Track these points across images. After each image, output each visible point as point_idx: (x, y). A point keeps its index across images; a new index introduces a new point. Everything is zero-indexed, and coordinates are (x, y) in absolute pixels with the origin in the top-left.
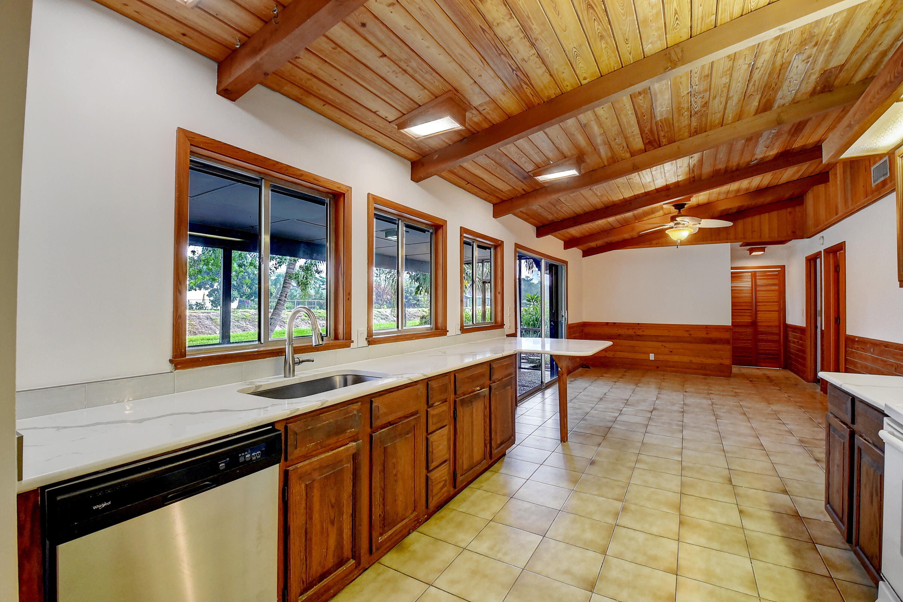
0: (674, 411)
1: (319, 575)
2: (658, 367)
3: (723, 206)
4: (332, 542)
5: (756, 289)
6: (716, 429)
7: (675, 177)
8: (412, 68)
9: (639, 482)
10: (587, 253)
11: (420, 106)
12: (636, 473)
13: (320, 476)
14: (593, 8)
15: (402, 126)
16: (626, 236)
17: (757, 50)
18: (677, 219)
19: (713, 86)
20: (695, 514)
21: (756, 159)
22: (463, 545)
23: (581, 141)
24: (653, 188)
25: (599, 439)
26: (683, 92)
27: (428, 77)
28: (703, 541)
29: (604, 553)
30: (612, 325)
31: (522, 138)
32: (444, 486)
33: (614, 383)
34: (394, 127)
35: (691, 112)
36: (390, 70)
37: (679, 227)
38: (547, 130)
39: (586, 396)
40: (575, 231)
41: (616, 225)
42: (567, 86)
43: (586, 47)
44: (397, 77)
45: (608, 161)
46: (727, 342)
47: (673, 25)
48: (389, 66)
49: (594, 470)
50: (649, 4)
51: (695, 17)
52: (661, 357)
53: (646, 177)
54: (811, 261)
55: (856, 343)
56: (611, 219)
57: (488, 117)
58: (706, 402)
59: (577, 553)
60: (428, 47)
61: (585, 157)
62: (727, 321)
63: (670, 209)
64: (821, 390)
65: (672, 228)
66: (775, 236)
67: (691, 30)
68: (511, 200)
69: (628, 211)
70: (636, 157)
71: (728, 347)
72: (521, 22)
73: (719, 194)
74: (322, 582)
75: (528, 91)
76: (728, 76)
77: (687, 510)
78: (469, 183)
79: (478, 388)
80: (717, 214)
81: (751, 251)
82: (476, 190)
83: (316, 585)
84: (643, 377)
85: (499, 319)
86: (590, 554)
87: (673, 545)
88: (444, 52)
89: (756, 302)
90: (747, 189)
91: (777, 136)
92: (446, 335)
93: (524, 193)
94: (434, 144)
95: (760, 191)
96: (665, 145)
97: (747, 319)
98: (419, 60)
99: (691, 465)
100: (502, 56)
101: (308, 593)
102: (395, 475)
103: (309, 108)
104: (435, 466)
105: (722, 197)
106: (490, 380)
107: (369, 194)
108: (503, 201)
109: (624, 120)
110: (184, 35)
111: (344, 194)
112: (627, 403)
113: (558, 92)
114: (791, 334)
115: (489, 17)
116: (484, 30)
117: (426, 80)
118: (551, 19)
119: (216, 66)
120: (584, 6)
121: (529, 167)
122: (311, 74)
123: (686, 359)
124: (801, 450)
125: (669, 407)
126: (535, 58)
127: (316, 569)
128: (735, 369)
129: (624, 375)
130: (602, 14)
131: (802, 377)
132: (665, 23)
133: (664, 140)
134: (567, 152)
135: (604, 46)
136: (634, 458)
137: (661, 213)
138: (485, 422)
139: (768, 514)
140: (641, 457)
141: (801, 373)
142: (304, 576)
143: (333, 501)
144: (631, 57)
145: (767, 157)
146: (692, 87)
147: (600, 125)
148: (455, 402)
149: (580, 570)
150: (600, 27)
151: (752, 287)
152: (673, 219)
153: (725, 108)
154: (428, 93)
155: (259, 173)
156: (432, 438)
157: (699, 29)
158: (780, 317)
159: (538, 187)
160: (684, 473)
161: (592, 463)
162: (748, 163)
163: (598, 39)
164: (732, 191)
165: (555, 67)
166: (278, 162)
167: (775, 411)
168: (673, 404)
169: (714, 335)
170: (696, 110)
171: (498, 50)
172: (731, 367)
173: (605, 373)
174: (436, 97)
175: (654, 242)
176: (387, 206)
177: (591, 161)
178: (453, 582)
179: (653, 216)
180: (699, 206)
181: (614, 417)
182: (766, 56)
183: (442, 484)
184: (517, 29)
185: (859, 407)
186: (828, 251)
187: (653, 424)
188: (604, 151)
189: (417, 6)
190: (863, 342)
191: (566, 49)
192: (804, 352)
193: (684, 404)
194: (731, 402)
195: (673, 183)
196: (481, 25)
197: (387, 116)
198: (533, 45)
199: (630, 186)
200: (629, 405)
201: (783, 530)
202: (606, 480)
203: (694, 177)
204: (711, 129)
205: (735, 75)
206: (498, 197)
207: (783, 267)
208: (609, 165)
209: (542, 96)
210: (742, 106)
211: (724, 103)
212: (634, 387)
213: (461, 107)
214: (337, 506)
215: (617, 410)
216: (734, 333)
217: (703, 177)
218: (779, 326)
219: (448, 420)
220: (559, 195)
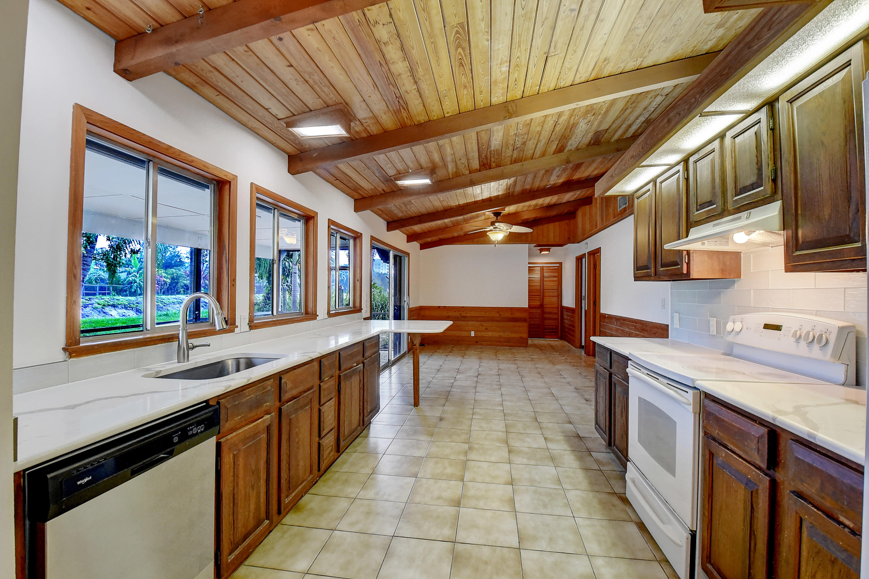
0: (493, 375)
1: (243, 535)
2: (477, 342)
3: (526, 216)
4: (252, 507)
5: (543, 280)
6: (522, 385)
7: (497, 192)
8: (314, 82)
9: (477, 429)
10: (423, 247)
11: (311, 110)
12: (474, 422)
13: (243, 446)
14: (463, 66)
15: (290, 124)
16: (456, 234)
17: (560, 115)
18: (496, 224)
19: (530, 132)
20: (518, 444)
21: (550, 184)
22: (353, 496)
23: (436, 157)
24: (480, 198)
25: (442, 401)
26: (511, 133)
27: (326, 89)
28: (525, 461)
29: (462, 480)
30: (442, 309)
31: (393, 151)
32: (331, 451)
33: (446, 357)
34: (283, 125)
35: (514, 147)
36: (292, 77)
37: (496, 230)
38: (414, 148)
39: (426, 368)
40: (417, 228)
41: (450, 224)
42: (434, 116)
43: (454, 92)
44: (297, 84)
45: (452, 175)
46: (525, 320)
47: (513, 88)
48: (292, 75)
49: (443, 424)
50: (500, 71)
51: (527, 86)
52: (479, 334)
53: (478, 190)
54: (579, 259)
55: (606, 319)
56: (446, 221)
57: (368, 128)
58: (513, 367)
59: (443, 484)
60: (332, 67)
61: (437, 169)
62: (525, 304)
63: (489, 215)
64: (585, 354)
65: (492, 230)
66: (557, 240)
67: (523, 93)
68: (372, 197)
69: (461, 215)
70: (473, 174)
71: (525, 324)
72: (411, 65)
73: (524, 206)
74: (245, 542)
75: (405, 115)
76: (541, 126)
77: (512, 443)
78: (337, 179)
79: (355, 365)
80: (520, 221)
81: (541, 250)
82: (342, 186)
83: (240, 545)
84: (467, 350)
85: (358, 304)
86: (453, 483)
87: (507, 467)
88: (345, 74)
89: (543, 290)
90: (542, 205)
91: (564, 170)
92: (316, 319)
93: (383, 192)
94: (315, 144)
95: (550, 207)
96: (494, 168)
97: (537, 303)
98: (322, 75)
99: (510, 412)
100: (391, 86)
101: (235, 553)
102: (298, 443)
103: (200, 95)
104: (326, 433)
105: (525, 209)
106: (363, 357)
107: (252, 184)
108: (364, 198)
109: (469, 146)
110: (88, 9)
111: (230, 182)
112: (458, 371)
113: (427, 118)
114: (565, 313)
115: (387, 56)
116: (381, 64)
117: (323, 91)
118: (433, 67)
119: (113, 42)
120: (457, 64)
121: (391, 172)
122: (215, 68)
123: (496, 334)
124: (575, 394)
125: (489, 372)
126: (415, 92)
127: (241, 531)
128: (530, 341)
129: (452, 350)
130: (468, 72)
131: (572, 345)
132: (508, 86)
133: (493, 164)
134: (424, 164)
135: (465, 93)
136: (471, 412)
137: (483, 218)
138: (360, 394)
139: (561, 438)
140: (476, 410)
141: (571, 342)
142: (232, 537)
143: (253, 467)
144: (482, 103)
145: (557, 183)
146: (517, 130)
147: (452, 147)
148: (339, 377)
149: (447, 494)
150: (465, 80)
151: (541, 278)
152: (493, 224)
153: (536, 147)
154: (322, 102)
155: (148, 154)
156: (323, 409)
157: (528, 93)
158: (558, 301)
159: (395, 190)
160: (506, 418)
161: (441, 419)
162: (545, 187)
163: (462, 88)
164: (532, 205)
165: (429, 101)
166: (171, 147)
167: (558, 370)
168: (491, 370)
169: (517, 315)
170: (517, 146)
171: (388, 81)
172: (528, 340)
173: (438, 349)
174: (328, 106)
175: (475, 240)
176: (268, 196)
177: (441, 173)
178: (353, 524)
179: (477, 219)
180: (509, 214)
181: (451, 383)
182: (564, 118)
183: (330, 449)
184: (407, 69)
185: (614, 356)
186: (590, 253)
187: (481, 385)
188: (451, 167)
189: (333, 36)
190: (611, 318)
191: (439, 90)
192: (574, 326)
193: (499, 369)
194: (530, 365)
195: (494, 196)
196: (380, 61)
197: (277, 114)
198: (416, 82)
199: (465, 195)
200: (460, 373)
201: (571, 446)
202: (454, 430)
203: (509, 193)
204: (525, 161)
205: (545, 126)
206: (360, 194)
207: (561, 264)
208: (453, 178)
209: (414, 119)
210: (546, 148)
211: (535, 144)
212: (462, 359)
213: (347, 117)
214: (256, 472)
215: (452, 377)
216: (530, 313)
217: (515, 194)
218: (558, 308)
219: (334, 394)
220: (412, 198)
